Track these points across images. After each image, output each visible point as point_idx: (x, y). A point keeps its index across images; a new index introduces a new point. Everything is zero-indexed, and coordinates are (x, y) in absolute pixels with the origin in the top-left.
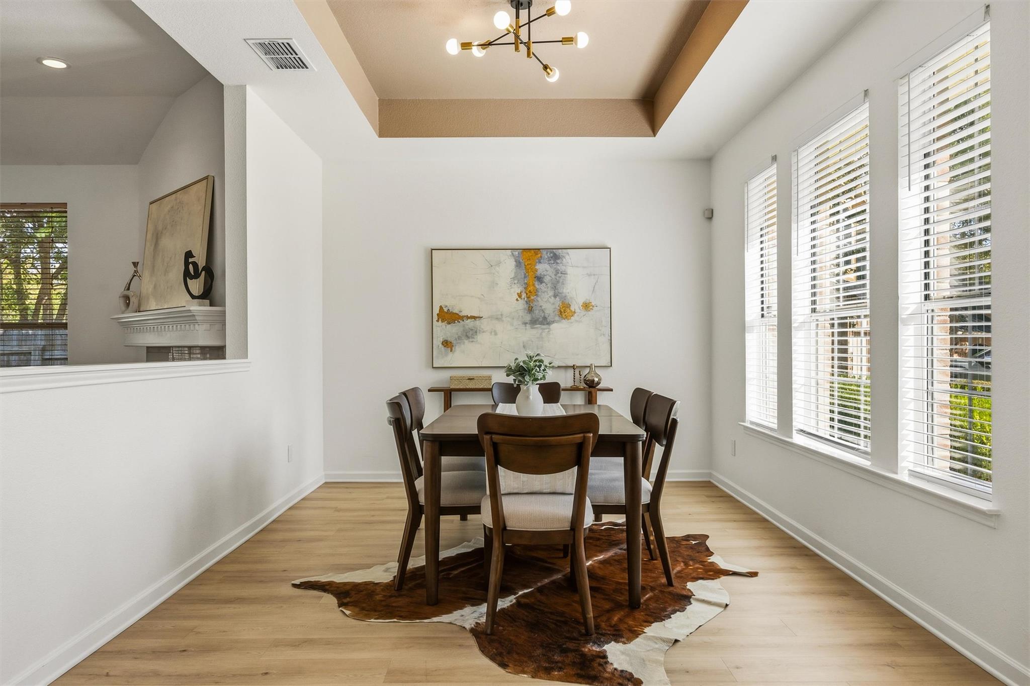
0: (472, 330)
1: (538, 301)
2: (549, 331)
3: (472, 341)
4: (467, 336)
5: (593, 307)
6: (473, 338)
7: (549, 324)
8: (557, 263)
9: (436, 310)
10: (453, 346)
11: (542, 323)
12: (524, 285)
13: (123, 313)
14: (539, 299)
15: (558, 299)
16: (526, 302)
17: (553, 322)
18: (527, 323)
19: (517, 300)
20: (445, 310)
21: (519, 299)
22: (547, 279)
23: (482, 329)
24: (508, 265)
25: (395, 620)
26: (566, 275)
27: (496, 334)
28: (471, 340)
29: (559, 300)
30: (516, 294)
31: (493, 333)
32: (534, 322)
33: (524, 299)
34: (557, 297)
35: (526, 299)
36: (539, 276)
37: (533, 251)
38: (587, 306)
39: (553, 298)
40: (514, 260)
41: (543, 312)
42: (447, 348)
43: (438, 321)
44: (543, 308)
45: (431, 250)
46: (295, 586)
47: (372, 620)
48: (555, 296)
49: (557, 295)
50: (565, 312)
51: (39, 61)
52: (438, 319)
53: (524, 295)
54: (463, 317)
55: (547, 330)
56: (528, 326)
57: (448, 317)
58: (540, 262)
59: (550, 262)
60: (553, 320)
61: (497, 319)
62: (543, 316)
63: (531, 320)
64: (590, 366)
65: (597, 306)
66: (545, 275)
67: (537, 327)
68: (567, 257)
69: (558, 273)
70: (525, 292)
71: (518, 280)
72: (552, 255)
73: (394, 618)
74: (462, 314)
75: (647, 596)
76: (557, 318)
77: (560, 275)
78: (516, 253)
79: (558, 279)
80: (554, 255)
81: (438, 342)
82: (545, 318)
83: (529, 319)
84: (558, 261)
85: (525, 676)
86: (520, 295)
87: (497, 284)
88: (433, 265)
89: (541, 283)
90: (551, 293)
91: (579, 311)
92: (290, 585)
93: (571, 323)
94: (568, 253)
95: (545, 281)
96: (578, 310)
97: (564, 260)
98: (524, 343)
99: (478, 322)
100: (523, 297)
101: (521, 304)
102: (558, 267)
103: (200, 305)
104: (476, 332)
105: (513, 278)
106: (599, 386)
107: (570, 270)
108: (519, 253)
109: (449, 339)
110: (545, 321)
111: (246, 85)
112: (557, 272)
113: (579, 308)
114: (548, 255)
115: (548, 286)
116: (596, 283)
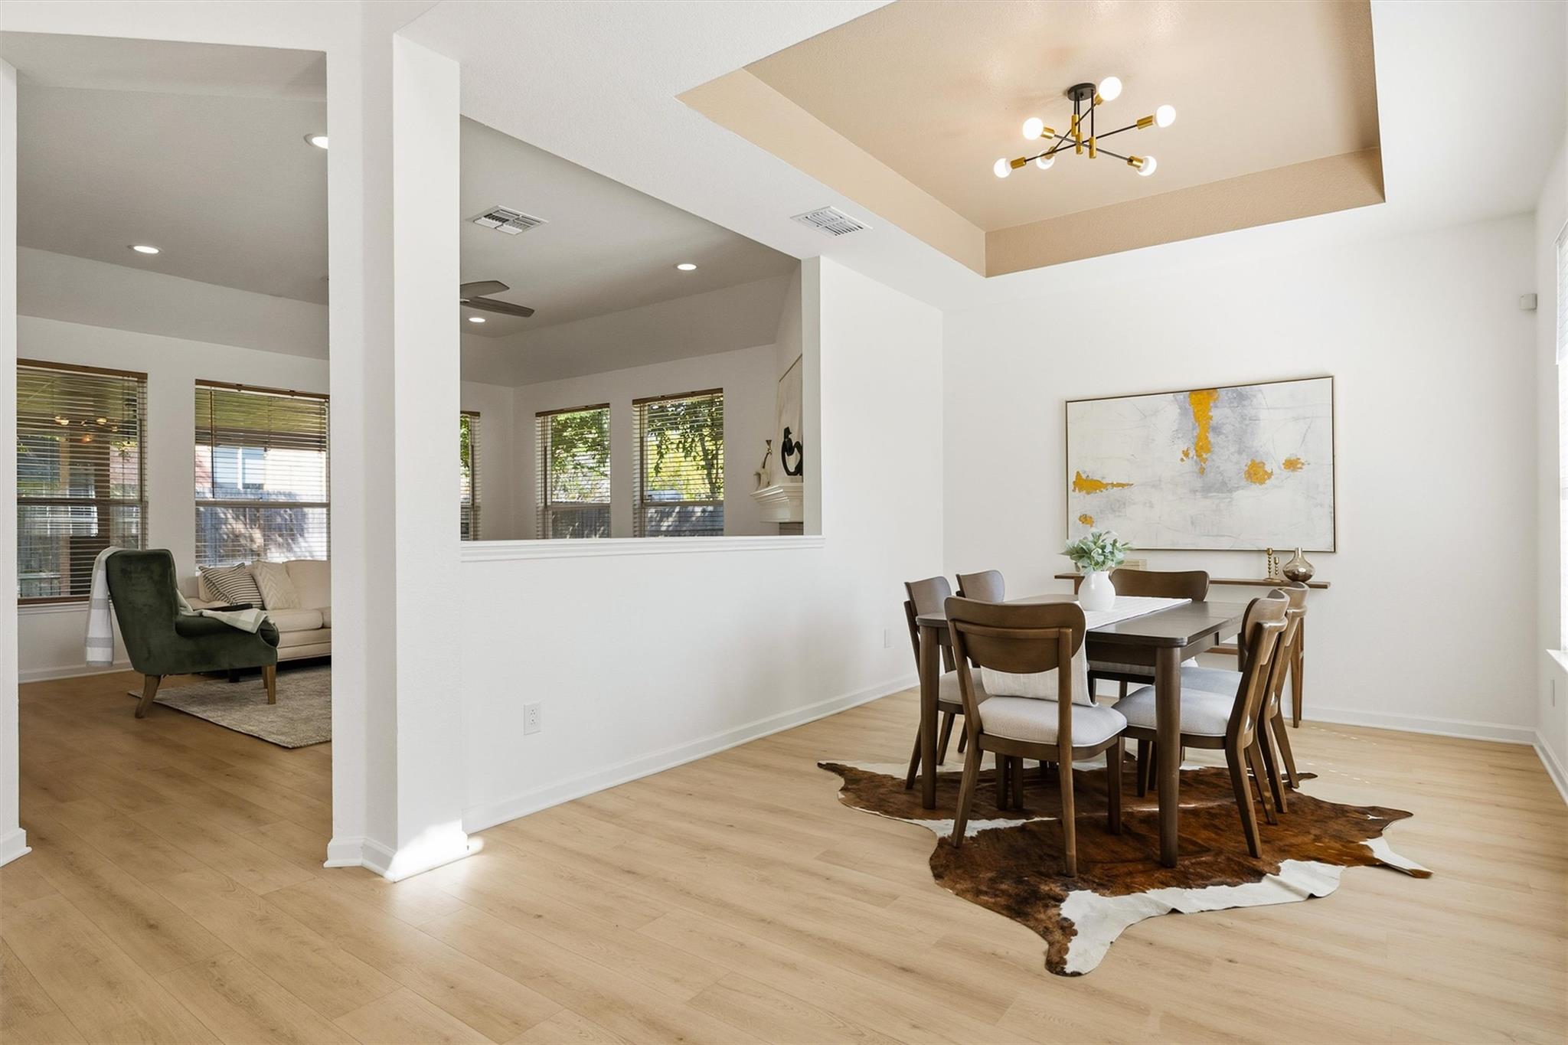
0: (1119, 501)
1: (1213, 460)
2: (1230, 502)
3: (1119, 516)
4: (1112, 509)
5: (1303, 464)
6: (1120, 511)
7: (1230, 491)
8: (1244, 406)
9: (1072, 478)
10: (1093, 522)
11: (1219, 490)
12: (1192, 439)
13: (757, 490)
14: (1214, 457)
15: (1244, 456)
16: (1196, 462)
17: (1238, 488)
18: (1197, 491)
19: (1182, 460)
20: (1084, 476)
21: (1185, 458)
22: (1227, 429)
23: (1132, 500)
24: (1170, 412)
25: (878, 813)
26: (1258, 422)
27: (1152, 506)
28: (1117, 514)
29: (1246, 457)
30: (1181, 452)
31: (1148, 505)
32: (1207, 489)
33: (1193, 458)
34: (1244, 454)
35: (1195, 457)
36: (1215, 425)
37: (1205, 392)
38: (1292, 464)
39: (1236, 455)
40: (1177, 406)
41: (1222, 475)
42: (1087, 524)
43: (1074, 491)
44: (1221, 469)
45: (1065, 403)
46: (820, 765)
47: (857, 808)
48: (1240, 452)
49: (1244, 451)
50: (1256, 473)
51: (675, 266)
52: (1075, 488)
53: (1192, 453)
54: (1107, 484)
55: (1229, 500)
56: (1199, 495)
57: (1088, 485)
58: (1216, 407)
59: (1232, 405)
60: (1237, 485)
61: (1154, 486)
62: (1221, 481)
63: (1203, 487)
64: (1294, 552)
65: (1309, 464)
66: (1224, 424)
67: (1211, 496)
68: (1260, 395)
69: (1245, 419)
70: (1195, 449)
71: (1184, 434)
72: (1235, 395)
73: (877, 811)
74: (1104, 482)
75: (1204, 859)
76: (1243, 483)
77: (1247, 422)
78: (1181, 396)
79: (1244, 427)
80: (1240, 392)
81: (1074, 517)
82: (1224, 483)
83: (1201, 485)
84: (1245, 403)
85: (951, 891)
86: (1186, 454)
87: (1153, 440)
88: (1068, 421)
89: (1218, 436)
90: (1233, 448)
91: (1279, 471)
92: (816, 764)
93: (1267, 489)
94: (1260, 391)
95: (1225, 432)
96: (1276, 471)
97: (1255, 400)
98: (1192, 518)
99: (1126, 491)
100: (1191, 455)
101: (1189, 464)
102: (1245, 411)
103: (792, 482)
104: (1124, 504)
105: (1177, 430)
106: (1310, 580)
107: (1263, 414)
108: (1184, 398)
109: (1089, 514)
110: (1224, 487)
111: (819, 257)
112: (1243, 418)
113: (1279, 467)
114: (1229, 395)
115: (1230, 438)
116: (1307, 430)
